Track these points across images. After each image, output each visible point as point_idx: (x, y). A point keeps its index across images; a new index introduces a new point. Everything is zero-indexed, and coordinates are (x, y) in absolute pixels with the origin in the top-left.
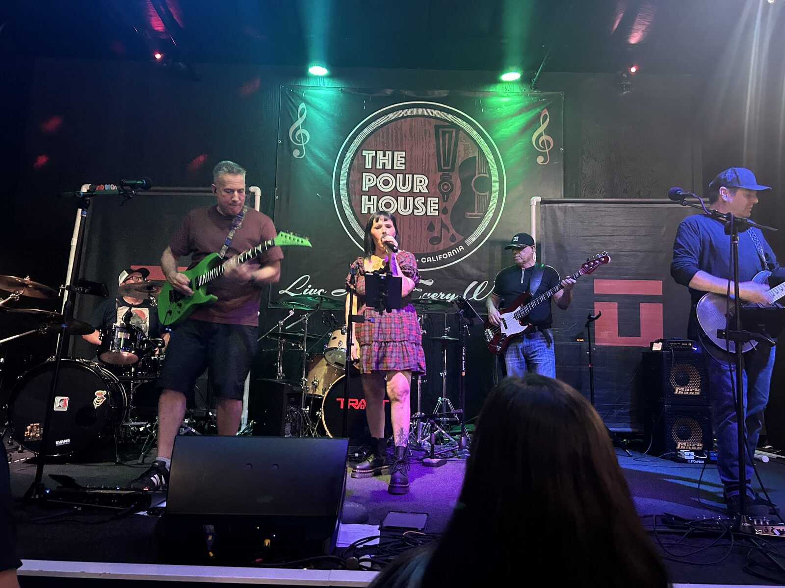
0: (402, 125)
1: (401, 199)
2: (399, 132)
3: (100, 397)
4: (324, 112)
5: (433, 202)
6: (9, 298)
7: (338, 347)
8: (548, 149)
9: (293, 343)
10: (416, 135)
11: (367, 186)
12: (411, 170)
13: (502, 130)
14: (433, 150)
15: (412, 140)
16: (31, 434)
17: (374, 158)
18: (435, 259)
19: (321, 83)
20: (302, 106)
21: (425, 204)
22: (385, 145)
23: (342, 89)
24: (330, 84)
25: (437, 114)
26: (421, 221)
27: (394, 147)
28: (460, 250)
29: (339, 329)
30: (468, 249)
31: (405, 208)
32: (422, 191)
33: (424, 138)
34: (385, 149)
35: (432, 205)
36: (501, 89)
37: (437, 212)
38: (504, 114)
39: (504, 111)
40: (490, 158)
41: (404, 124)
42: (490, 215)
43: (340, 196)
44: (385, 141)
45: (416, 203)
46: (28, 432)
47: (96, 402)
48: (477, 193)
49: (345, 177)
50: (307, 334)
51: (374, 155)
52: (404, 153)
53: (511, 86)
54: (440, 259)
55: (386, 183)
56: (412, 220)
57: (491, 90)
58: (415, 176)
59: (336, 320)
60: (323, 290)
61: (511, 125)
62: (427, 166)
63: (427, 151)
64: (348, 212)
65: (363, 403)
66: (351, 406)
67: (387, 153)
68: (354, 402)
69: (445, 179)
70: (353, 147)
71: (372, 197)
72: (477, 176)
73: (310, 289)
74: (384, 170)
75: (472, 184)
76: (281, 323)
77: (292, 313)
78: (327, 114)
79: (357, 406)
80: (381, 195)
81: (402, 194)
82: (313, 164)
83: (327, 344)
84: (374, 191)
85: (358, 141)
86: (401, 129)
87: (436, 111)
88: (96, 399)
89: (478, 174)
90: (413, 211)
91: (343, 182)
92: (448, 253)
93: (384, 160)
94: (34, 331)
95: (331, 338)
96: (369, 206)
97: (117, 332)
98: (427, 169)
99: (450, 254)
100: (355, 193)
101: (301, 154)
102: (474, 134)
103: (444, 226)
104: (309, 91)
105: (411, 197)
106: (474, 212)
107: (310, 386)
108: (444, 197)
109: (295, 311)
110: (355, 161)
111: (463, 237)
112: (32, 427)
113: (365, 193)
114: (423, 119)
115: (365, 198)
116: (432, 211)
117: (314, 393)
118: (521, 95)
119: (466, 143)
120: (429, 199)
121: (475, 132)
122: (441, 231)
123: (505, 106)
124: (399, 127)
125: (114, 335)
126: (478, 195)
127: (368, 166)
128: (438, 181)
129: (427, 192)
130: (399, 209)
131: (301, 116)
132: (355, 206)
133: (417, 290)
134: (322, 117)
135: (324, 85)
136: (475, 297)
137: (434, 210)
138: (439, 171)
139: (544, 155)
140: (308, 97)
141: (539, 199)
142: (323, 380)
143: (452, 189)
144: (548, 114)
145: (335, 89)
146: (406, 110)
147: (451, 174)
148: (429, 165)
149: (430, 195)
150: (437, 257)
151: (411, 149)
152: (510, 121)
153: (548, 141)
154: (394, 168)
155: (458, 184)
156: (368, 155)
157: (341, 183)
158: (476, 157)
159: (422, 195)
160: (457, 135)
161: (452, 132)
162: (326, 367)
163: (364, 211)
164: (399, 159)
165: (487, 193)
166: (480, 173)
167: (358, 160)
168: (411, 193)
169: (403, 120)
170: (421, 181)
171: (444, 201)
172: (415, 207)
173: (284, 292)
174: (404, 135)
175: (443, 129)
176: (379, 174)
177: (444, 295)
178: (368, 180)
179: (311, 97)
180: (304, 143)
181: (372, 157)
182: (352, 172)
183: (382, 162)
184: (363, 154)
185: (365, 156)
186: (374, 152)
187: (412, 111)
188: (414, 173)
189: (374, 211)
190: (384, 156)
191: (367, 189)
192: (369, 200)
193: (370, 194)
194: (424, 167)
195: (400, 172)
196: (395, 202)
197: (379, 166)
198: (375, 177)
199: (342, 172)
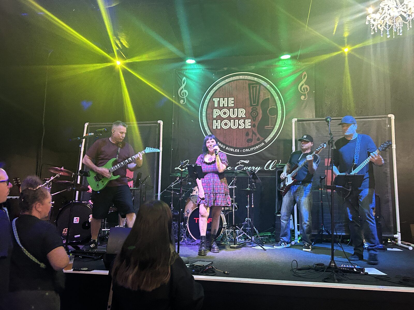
1: (232, 121)
2: (231, 88)
3: (91, 217)
4: (194, 81)
5: (248, 122)
6: (56, 176)
8: (307, 92)
10: (239, 89)
11: (216, 115)
12: (237, 107)
13: (282, 84)
14: (248, 96)
15: (237, 92)
17: (219, 102)
18: (250, 150)
19: (193, 67)
20: (184, 78)
21: (244, 123)
22: (224, 95)
23: (202, 69)
24: (197, 67)
25: (249, 78)
26: (242, 131)
27: (228, 95)
28: (262, 145)
30: (266, 144)
31: (234, 125)
32: (243, 117)
33: (243, 90)
34: (224, 97)
35: (248, 123)
36: (282, 63)
37: (250, 126)
38: (283, 76)
39: (283, 74)
40: (277, 98)
41: (233, 84)
42: (277, 127)
43: (203, 121)
44: (224, 93)
45: (239, 122)
46: (64, 232)
48: (270, 116)
49: (205, 111)
51: (219, 100)
52: (233, 98)
53: (287, 61)
54: (252, 150)
55: (225, 113)
56: (238, 131)
57: (276, 64)
58: (239, 109)
61: (287, 81)
62: (245, 103)
63: (245, 97)
64: (207, 128)
67: (225, 99)
69: (254, 110)
70: (209, 97)
71: (218, 121)
72: (270, 108)
74: (224, 107)
75: (268, 112)
76: (173, 183)
78: (196, 82)
80: (222, 119)
81: (233, 119)
82: (190, 106)
84: (219, 118)
85: (211, 94)
87: (249, 77)
89: (271, 106)
90: (238, 127)
91: (204, 114)
92: (256, 147)
93: (223, 102)
94: (66, 190)
96: (217, 125)
98: (245, 105)
99: (257, 147)
100: (210, 119)
101: (184, 102)
102: (268, 86)
103: (253, 133)
104: (187, 71)
106: (269, 126)
108: (254, 119)
110: (210, 104)
111: (263, 139)
112: (65, 230)
113: (215, 119)
114: (242, 81)
115: (215, 121)
116: (248, 126)
118: (292, 65)
119: (264, 92)
120: (246, 120)
121: (269, 86)
122: (253, 135)
123: (284, 71)
124: (231, 86)
126: (271, 117)
127: (216, 105)
128: (251, 111)
129: (245, 117)
130: (231, 126)
131: (184, 84)
132: (210, 125)
133: (241, 165)
134: (193, 83)
136: (270, 168)
137: (249, 125)
138: (251, 106)
139: (305, 95)
140: (187, 74)
141: (296, 119)
143: (258, 115)
144: (306, 74)
145: (199, 69)
146: (234, 77)
147: (257, 107)
149: (246, 118)
150: (250, 149)
151: (237, 96)
152: (287, 79)
153: (306, 88)
154: (229, 106)
155: (261, 112)
156: (216, 100)
158: (269, 98)
159: (243, 118)
160: (259, 88)
161: (257, 86)
163: (214, 128)
164: (231, 101)
165: (275, 116)
166: (272, 106)
167: (211, 103)
168: (237, 118)
169: (233, 82)
170: (242, 112)
171: (254, 121)
172: (239, 125)
173: (177, 168)
174: (233, 89)
175: (252, 85)
176: (221, 109)
177: (254, 167)
178: (216, 112)
179: (188, 74)
180: (185, 96)
181: (218, 101)
182: (208, 109)
183: (222, 103)
184: (214, 100)
185: (214, 101)
186: (219, 98)
187: (237, 78)
188: (238, 108)
189: (219, 128)
190: (224, 100)
191: (216, 117)
192: (217, 122)
193: (217, 119)
194: (243, 105)
195: (231, 107)
196: (229, 122)
197: (221, 106)
198: (219, 111)
199: (203, 109)
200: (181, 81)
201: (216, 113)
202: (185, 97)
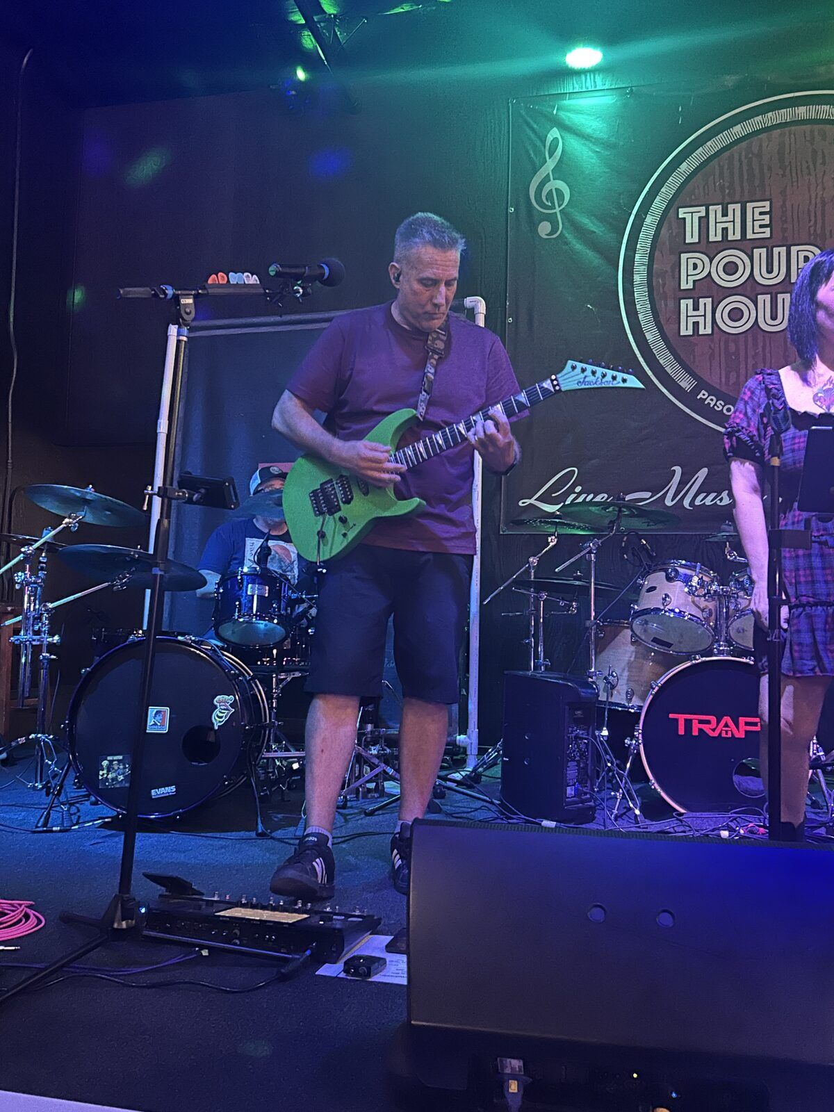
0: (761, 146)
1: (765, 299)
2: (755, 160)
3: (222, 709)
4: (598, 142)
6: (62, 526)
7: (662, 608)
9: (563, 599)
10: (793, 166)
11: (691, 279)
12: (785, 238)
14: (831, 192)
15: (783, 176)
16: (110, 776)
17: (704, 221)
19: (588, 84)
20: (554, 133)
22: (727, 191)
23: (632, 90)
24: (607, 84)
27: (746, 193)
29: (661, 570)
31: (774, 318)
33: (811, 166)
34: (727, 199)
41: (764, 145)
44: (727, 184)
46: (105, 772)
47: (218, 716)
49: (644, 265)
50: (595, 584)
51: (704, 215)
52: (768, 203)
58: (794, 249)
59: (653, 551)
60: (606, 496)
62: (819, 225)
63: (819, 196)
64: (651, 335)
65: (726, 725)
66: (700, 730)
67: (731, 207)
68: (708, 722)
70: (659, 204)
71: (702, 301)
73: (579, 494)
74: (725, 244)
76: (534, 560)
77: (553, 541)
78: (603, 144)
79: (714, 730)
80: (720, 294)
81: (767, 290)
82: (578, 246)
83: (636, 602)
84: (707, 289)
85: (667, 191)
86: (759, 155)
88: (217, 712)
91: (639, 277)
93: (723, 222)
94: (106, 584)
95: (644, 590)
96: (696, 319)
97: (245, 583)
98: (818, 233)
100: (666, 295)
101: (555, 229)
104: (566, 102)
105: (787, 293)
107: (601, 684)
109: (559, 537)
110: (664, 230)
112: (111, 762)
113: (687, 294)
114: (807, 127)
115: (686, 304)
117: (610, 700)
124: (756, 151)
125: (241, 589)
127: (692, 237)
130: (761, 320)
131: (551, 155)
132: (666, 320)
134: (593, 151)
135: (596, 87)
140: (563, 115)
142: (626, 673)
145: (614, 92)
146: (770, 114)
148: (823, 223)
151: (783, 193)
154: (748, 237)
156: (690, 216)
157: (637, 278)
162: (632, 648)
163: (686, 331)
164: (757, 216)
167: (670, 228)
168: (787, 285)
169: (763, 136)
170: (807, 259)
173: (528, 501)
174: (766, 168)
176: (715, 252)
178: (691, 267)
179: (569, 114)
180: (559, 207)
181: (700, 218)
182: (657, 254)
183: (720, 226)
184: (681, 216)
185: (684, 219)
186: (704, 208)
187: (784, 115)
188: (789, 243)
189: (706, 330)
190: (725, 214)
191: (690, 286)
192: (696, 308)
193: (696, 296)
194: (812, 229)
195: (760, 243)
196: (751, 306)
197: (715, 236)
198: (706, 260)
199: (637, 256)
200: (539, 143)
201: (691, 269)
202: (557, 210)
